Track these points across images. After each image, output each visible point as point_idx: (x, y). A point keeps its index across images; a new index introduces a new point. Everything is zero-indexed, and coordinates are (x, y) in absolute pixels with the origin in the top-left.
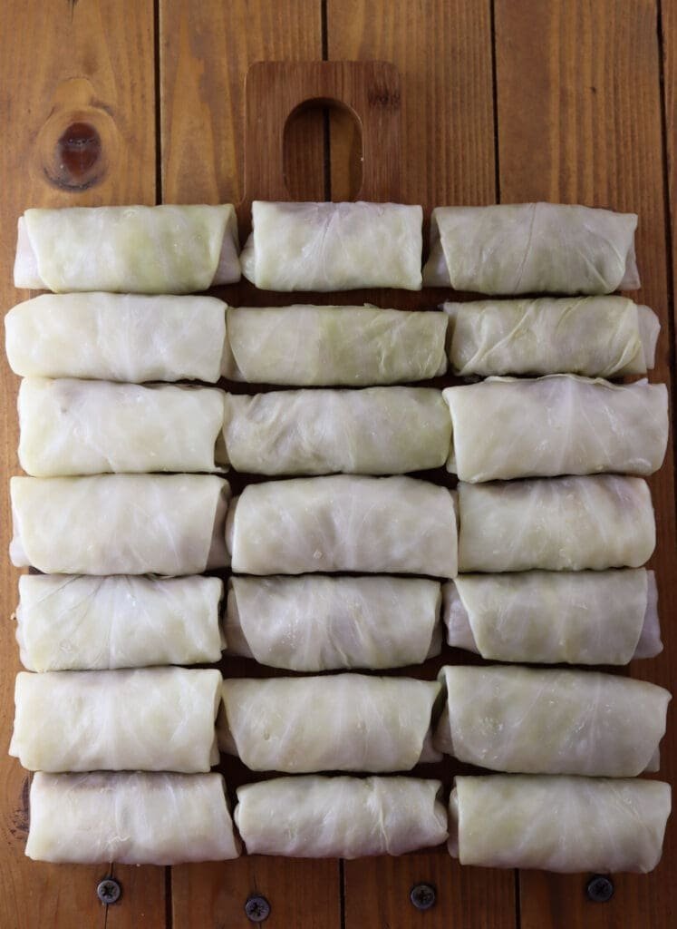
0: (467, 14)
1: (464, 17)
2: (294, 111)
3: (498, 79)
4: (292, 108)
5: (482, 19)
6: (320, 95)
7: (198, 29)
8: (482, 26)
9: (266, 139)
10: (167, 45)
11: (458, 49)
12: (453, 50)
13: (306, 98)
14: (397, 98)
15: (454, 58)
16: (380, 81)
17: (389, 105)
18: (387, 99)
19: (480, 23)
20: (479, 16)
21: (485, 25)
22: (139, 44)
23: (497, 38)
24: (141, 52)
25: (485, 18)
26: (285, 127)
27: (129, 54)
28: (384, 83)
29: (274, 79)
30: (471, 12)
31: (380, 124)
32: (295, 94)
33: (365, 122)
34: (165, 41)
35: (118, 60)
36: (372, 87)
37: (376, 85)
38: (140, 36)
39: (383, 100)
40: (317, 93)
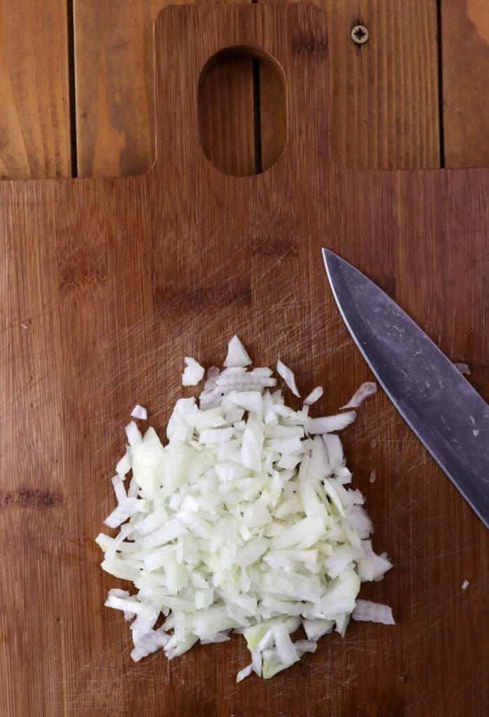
0: (413, 81)
1: (410, 84)
2: (210, 60)
3: (446, 154)
4: (207, 58)
5: (429, 86)
6: (238, 43)
7: (118, 98)
8: (430, 93)
9: (178, 93)
10: (84, 116)
11: (403, 119)
12: (398, 121)
13: (222, 47)
14: (324, 46)
15: (399, 130)
16: (304, 27)
17: (315, 53)
18: (312, 47)
19: (427, 91)
20: (426, 82)
21: (433, 93)
22: (54, 114)
23: (445, 107)
24: (56, 124)
25: (432, 84)
26: (200, 80)
27: (43, 126)
28: (310, 29)
29: (186, 24)
30: (417, 79)
31: (306, 74)
32: (210, 43)
33: (288, 72)
34: (82, 113)
35: (31, 133)
36: (296, 33)
37: (300, 31)
38: (54, 106)
39: (309, 48)
40: (235, 41)
